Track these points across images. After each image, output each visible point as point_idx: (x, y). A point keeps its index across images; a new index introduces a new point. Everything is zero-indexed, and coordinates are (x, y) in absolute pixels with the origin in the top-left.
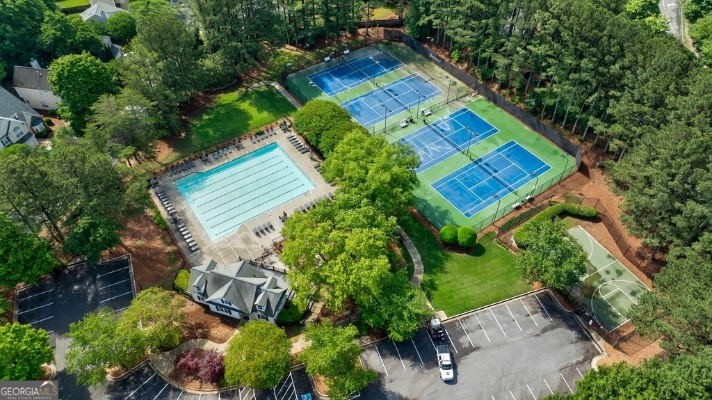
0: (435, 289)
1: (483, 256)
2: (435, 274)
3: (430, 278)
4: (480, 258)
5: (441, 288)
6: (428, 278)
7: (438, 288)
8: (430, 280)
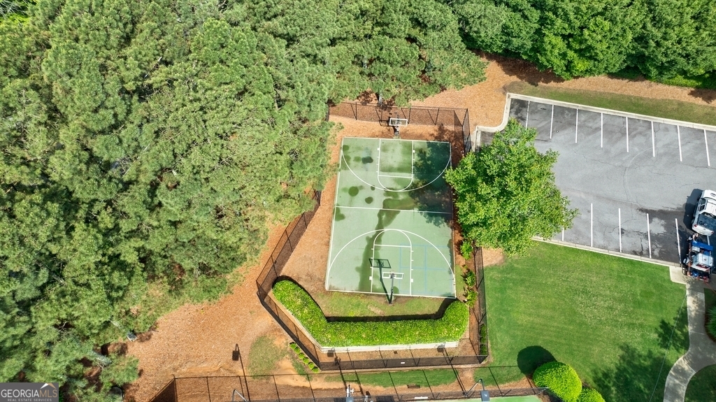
0: (664, 325)
1: (532, 343)
2: (650, 354)
3: (664, 350)
4: (540, 343)
5: (653, 320)
6: (669, 354)
7: (657, 324)
8: (667, 347)
